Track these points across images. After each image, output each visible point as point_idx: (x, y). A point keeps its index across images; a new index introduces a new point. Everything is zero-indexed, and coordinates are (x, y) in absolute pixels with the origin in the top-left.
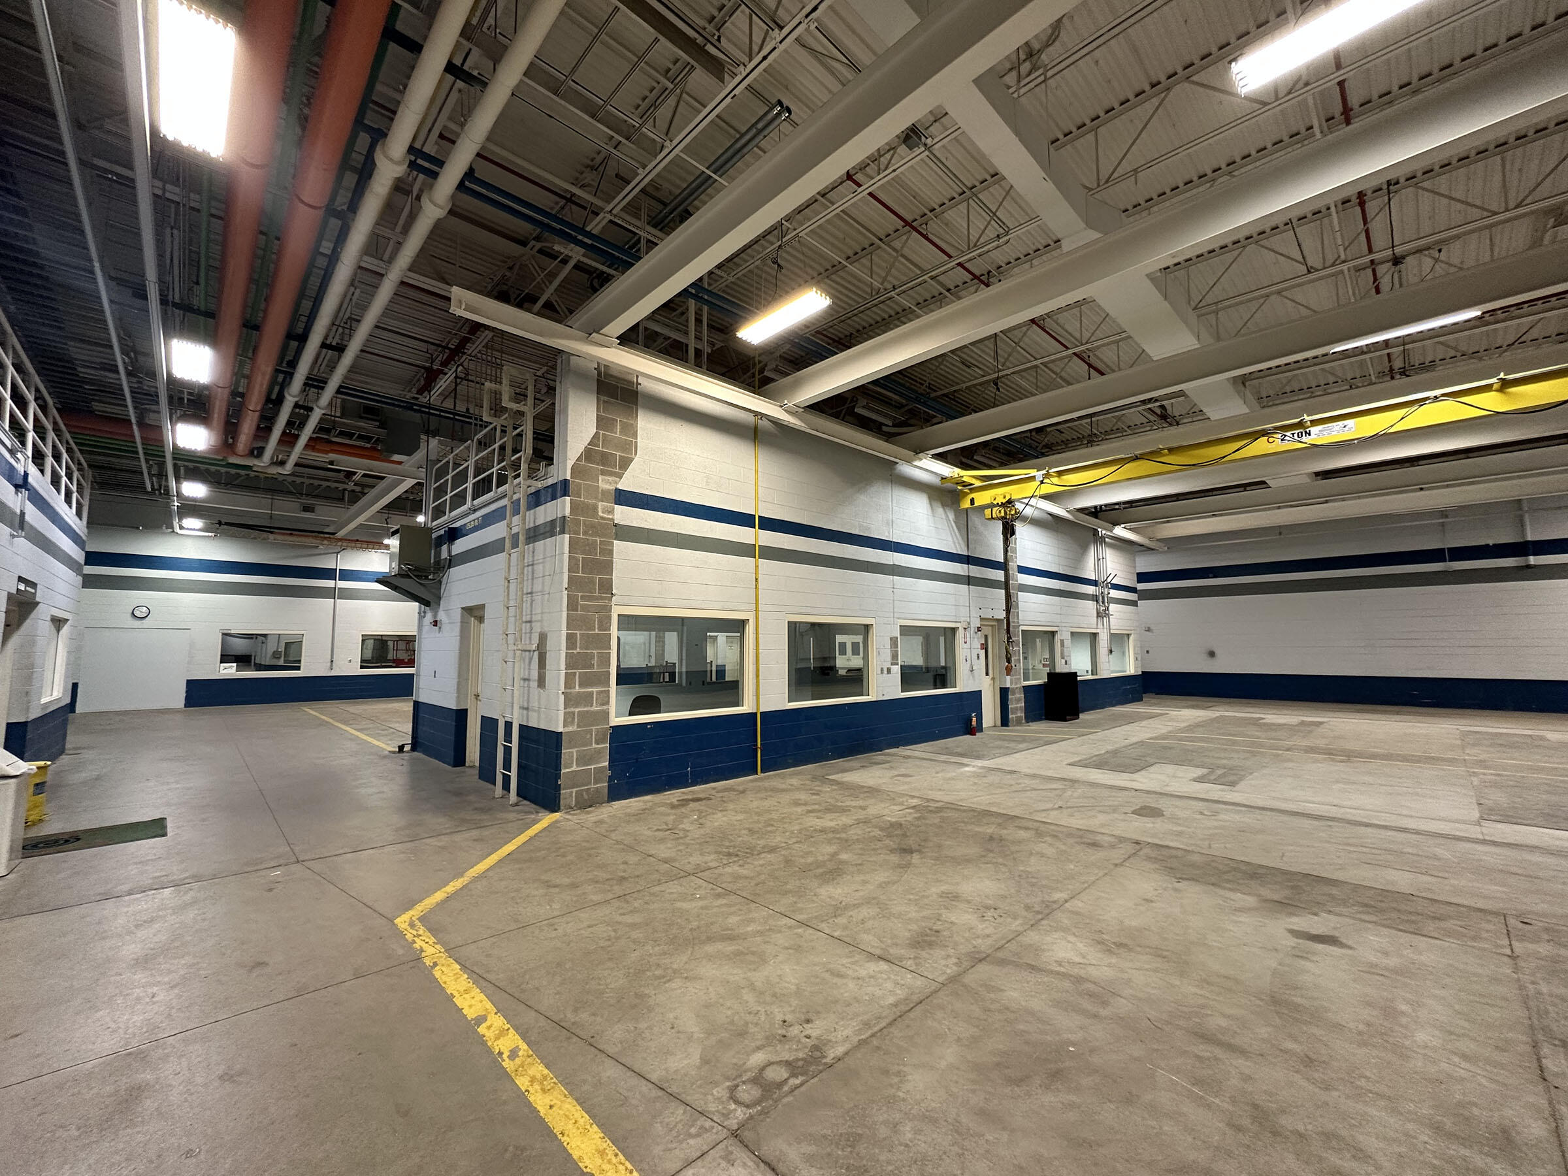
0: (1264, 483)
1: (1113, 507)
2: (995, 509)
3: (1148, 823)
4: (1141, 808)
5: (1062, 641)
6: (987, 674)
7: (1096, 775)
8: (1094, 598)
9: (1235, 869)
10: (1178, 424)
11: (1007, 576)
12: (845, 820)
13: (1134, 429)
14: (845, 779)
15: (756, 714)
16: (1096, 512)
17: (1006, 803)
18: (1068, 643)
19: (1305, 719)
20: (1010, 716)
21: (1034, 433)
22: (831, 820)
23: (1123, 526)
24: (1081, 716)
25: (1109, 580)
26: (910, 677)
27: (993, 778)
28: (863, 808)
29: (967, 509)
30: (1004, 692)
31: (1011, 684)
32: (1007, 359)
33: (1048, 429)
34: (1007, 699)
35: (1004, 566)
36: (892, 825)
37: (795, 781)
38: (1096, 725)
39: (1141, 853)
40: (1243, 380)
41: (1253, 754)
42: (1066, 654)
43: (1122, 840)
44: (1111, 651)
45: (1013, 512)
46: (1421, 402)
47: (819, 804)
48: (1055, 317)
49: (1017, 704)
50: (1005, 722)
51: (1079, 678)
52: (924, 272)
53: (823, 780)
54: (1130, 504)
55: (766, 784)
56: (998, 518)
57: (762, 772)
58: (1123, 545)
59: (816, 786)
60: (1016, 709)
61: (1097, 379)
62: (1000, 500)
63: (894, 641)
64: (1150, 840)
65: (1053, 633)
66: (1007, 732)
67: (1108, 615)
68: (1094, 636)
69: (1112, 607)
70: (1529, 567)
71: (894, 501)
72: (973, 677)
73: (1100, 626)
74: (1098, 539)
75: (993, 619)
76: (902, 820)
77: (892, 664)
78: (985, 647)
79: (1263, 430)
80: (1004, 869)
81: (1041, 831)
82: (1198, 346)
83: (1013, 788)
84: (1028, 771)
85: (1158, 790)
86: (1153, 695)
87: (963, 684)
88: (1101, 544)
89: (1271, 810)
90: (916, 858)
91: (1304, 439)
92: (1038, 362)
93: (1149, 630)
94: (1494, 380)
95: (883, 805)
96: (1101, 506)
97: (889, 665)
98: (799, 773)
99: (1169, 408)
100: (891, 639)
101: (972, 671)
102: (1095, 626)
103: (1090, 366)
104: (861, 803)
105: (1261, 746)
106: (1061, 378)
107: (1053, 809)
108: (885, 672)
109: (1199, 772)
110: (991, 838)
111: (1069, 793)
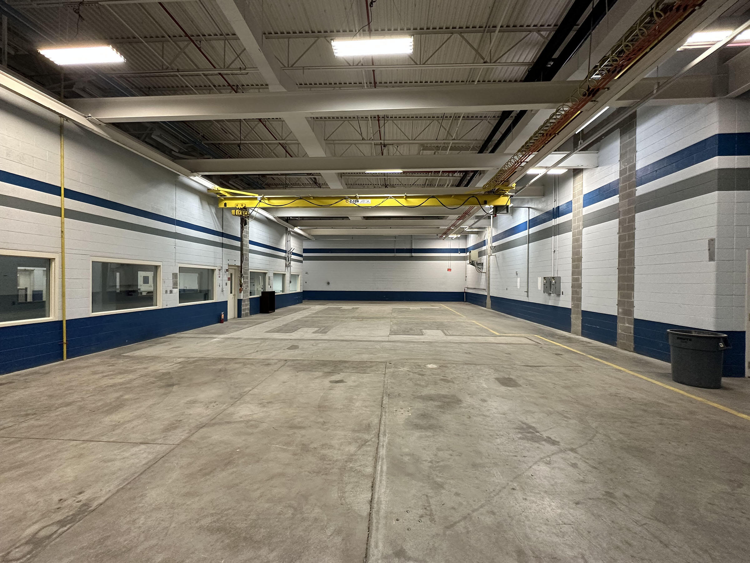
0: (348, 218)
1: (295, 218)
2: (237, 211)
3: (292, 352)
4: (291, 346)
5: (269, 277)
6: (231, 293)
7: (277, 336)
8: (284, 258)
9: (318, 364)
10: (321, 187)
11: (242, 245)
12: (131, 376)
13: (304, 185)
14: (135, 355)
15: (62, 322)
16: (287, 219)
17: (231, 353)
18: (272, 278)
19: (354, 307)
20: (242, 313)
21: (260, 177)
22: (121, 379)
23: (299, 227)
24: (276, 311)
25: (291, 251)
26: (184, 295)
27: (228, 342)
28: (145, 368)
29: (223, 208)
30: (240, 302)
31: (243, 297)
32: (247, 135)
33: (268, 176)
34: (241, 305)
35: (240, 239)
36: (164, 374)
37: (96, 360)
38: (281, 314)
39: (286, 364)
40: (341, 175)
41: (335, 321)
42: (271, 283)
43: (280, 360)
44: (290, 282)
45: (246, 214)
46: (387, 197)
47: (113, 371)
48: (271, 122)
49: (246, 307)
50: (239, 315)
51: (276, 294)
52: (199, 69)
53: (119, 356)
54: (303, 218)
55: (71, 365)
56: (238, 215)
57: (67, 358)
58: (298, 236)
59: (113, 361)
60: (245, 309)
61: (289, 158)
62: (240, 206)
63: (175, 276)
64: (291, 359)
65: (265, 273)
66: (240, 320)
67: (290, 266)
68: (284, 275)
69: (292, 263)
70: (412, 256)
71: (177, 197)
72: (223, 294)
73: (287, 270)
74: (287, 232)
75: (235, 266)
76: (170, 371)
77: (173, 288)
78: (230, 279)
79: (344, 197)
80: (224, 383)
81: (246, 362)
82: (325, 156)
83: (237, 346)
84: (245, 337)
85: (299, 338)
86: (307, 300)
87: (217, 298)
88: (289, 234)
89: (336, 340)
90: (175, 388)
91: (356, 203)
92: (263, 142)
93: (307, 273)
94: (404, 195)
95: (160, 365)
96: (290, 217)
97: (171, 289)
98: (100, 355)
99: (317, 179)
100: (173, 274)
101: (223, 291)
102: (284, 271)
103: (286, 151)
104: (144, 366)
105: (338, 317)
106: (274, 153)
107: (254, 352)
108: (169, 292)
109: (316, 329)
110: (220, 370)
111: (262, 344)
